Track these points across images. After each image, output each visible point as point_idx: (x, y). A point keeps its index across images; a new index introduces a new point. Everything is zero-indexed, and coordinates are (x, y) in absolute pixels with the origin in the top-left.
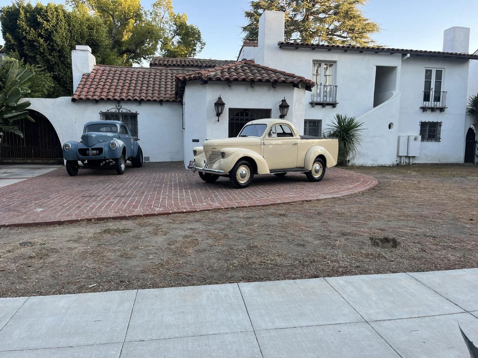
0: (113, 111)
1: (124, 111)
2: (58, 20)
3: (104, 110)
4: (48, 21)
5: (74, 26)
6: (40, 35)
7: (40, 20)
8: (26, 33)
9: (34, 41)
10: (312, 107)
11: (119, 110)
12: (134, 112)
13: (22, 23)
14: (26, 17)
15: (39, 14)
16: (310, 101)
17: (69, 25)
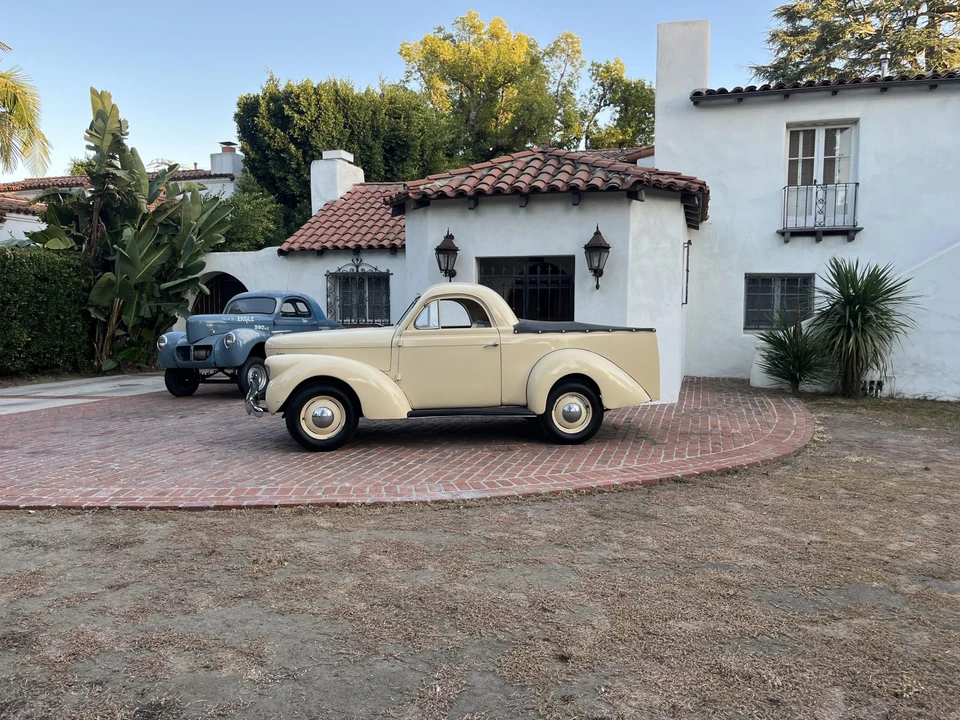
0: (348, 269)
1: (367, 269)
2: (320, 109)
3: (333, 270)
4: (301, 113)
5: (355, 115)
6: (293, 140)
7: (288, 111)
8: (270, 138)
9: (283, 151)
10: (786, 242)
11: (357, 267)
12: (384, 270)
13: (262, 121)
14: (269, 110)
15: (288, 103)
16: (780, 228)
17: (346, 116)
